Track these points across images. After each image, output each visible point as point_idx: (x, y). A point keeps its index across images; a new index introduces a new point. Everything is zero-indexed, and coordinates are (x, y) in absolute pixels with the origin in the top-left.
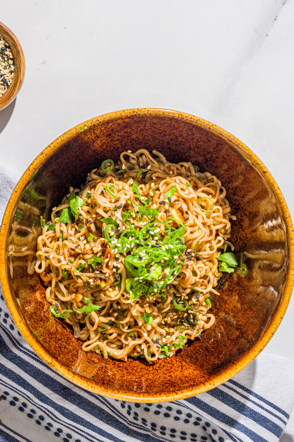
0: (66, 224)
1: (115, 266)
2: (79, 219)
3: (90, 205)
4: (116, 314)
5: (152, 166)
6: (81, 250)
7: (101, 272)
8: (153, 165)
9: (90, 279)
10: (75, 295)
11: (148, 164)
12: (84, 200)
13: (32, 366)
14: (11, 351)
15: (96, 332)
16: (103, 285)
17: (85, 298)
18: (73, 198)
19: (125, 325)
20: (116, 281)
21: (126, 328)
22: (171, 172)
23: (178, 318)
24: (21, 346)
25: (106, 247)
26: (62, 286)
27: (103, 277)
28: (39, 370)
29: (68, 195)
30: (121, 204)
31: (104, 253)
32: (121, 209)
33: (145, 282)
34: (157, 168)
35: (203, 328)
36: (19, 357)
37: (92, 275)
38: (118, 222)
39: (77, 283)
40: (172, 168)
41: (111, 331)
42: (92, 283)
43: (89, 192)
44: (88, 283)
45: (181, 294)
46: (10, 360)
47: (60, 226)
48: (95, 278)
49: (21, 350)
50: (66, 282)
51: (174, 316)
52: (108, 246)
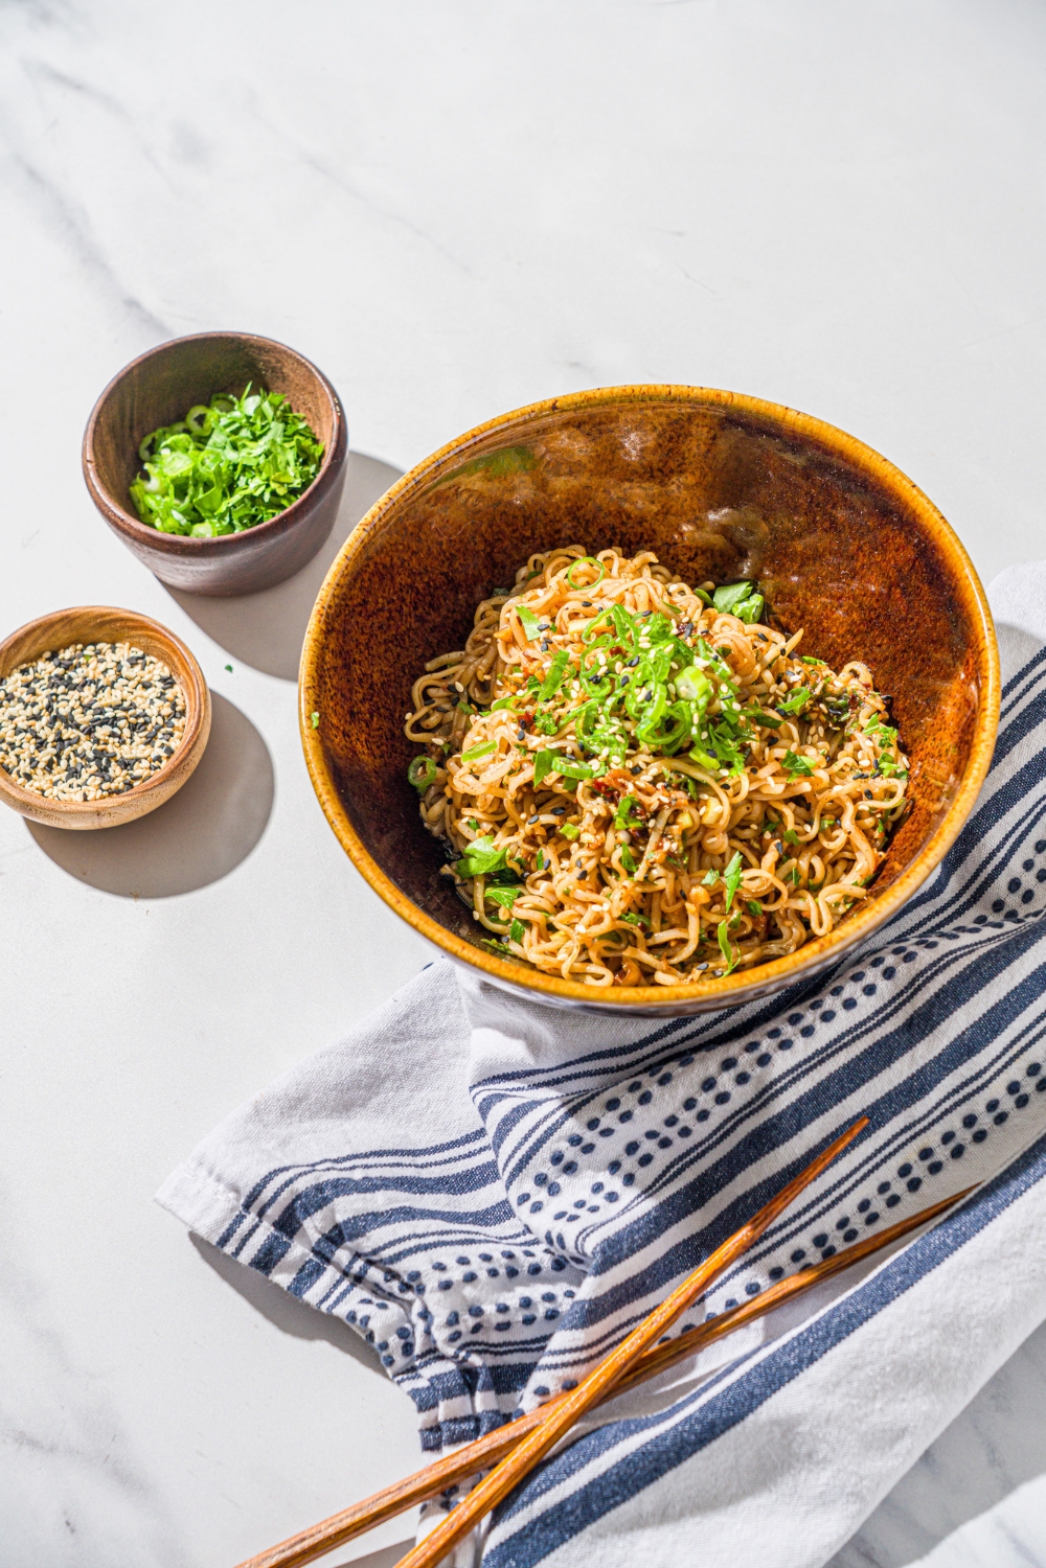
0: (520, 895)
1: (651, 779)
2: (519, 861)
3: (497, 828)
4: (768, 835)
5: (459, 681)
6: (589, 858)
7: (656, 814)
8: (457, 676)
9: (662, 847)
10: (691, 902)
11: (452, 688)
12: (480, 836)
13: (831, 1078)
14: (780, 1116)
15: (793, 895)
16: (685, 820)
17: (704, 882)
18: (467, 864)
19: (798, 828)
20: (686, 786)
21: (807, 828)
22: (488, 640)
23: (825, 725)
24: (773, 1083)
25: (599, 785)
26: (661, 937)
27: (667, 813)
28: (846, 1067)
29: (458, 881)
30: (516, 732)
31: (611, 796)
32: (527, 735)
33: (711, 727)
34: (466, 669)
35: (867, 686)
36: (800, 1100)
37: (653, 839)
38: (554, 746)
39: (662, 892)
40: (479, 637)
41: (804, 864)
42: (674, 846)
43: (465, 820)
44: (670, 854)
45: (771, 695)
46: (800, 1127)
47: (520, 906)
48: (664, 835)
49: (784, 1089)
50: (654, 923)
51: (817, 732)
52: (600, 780)
